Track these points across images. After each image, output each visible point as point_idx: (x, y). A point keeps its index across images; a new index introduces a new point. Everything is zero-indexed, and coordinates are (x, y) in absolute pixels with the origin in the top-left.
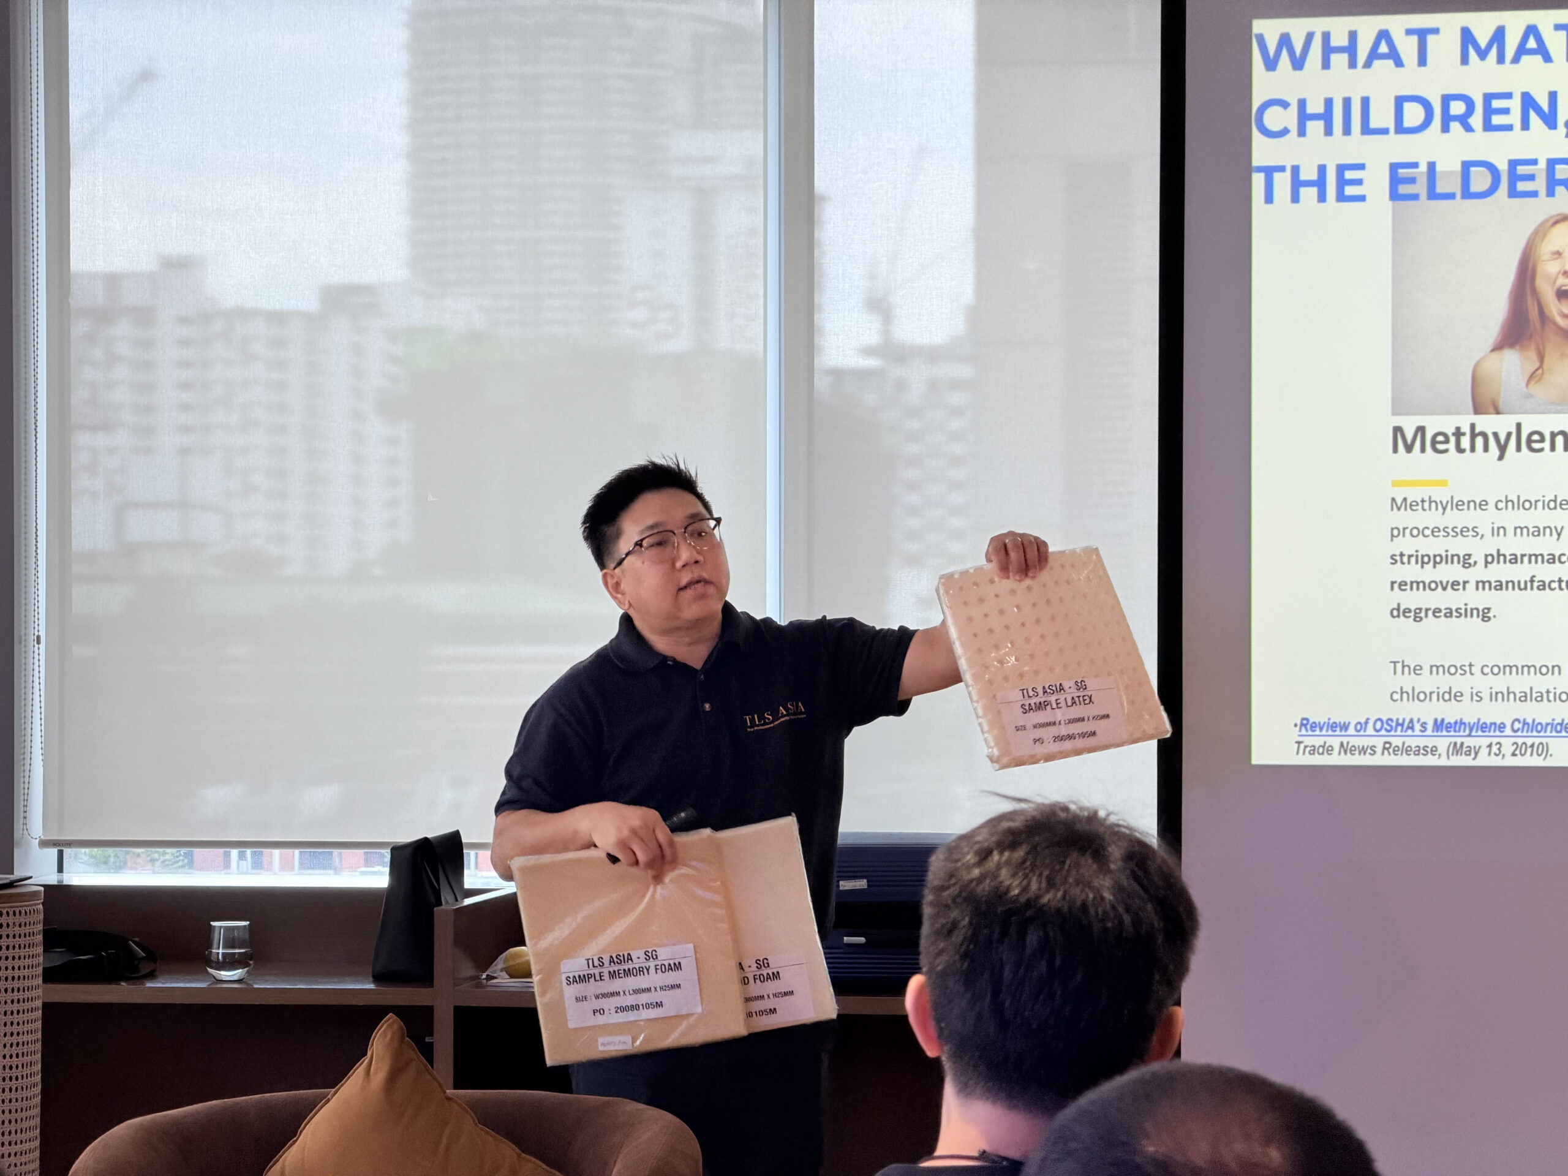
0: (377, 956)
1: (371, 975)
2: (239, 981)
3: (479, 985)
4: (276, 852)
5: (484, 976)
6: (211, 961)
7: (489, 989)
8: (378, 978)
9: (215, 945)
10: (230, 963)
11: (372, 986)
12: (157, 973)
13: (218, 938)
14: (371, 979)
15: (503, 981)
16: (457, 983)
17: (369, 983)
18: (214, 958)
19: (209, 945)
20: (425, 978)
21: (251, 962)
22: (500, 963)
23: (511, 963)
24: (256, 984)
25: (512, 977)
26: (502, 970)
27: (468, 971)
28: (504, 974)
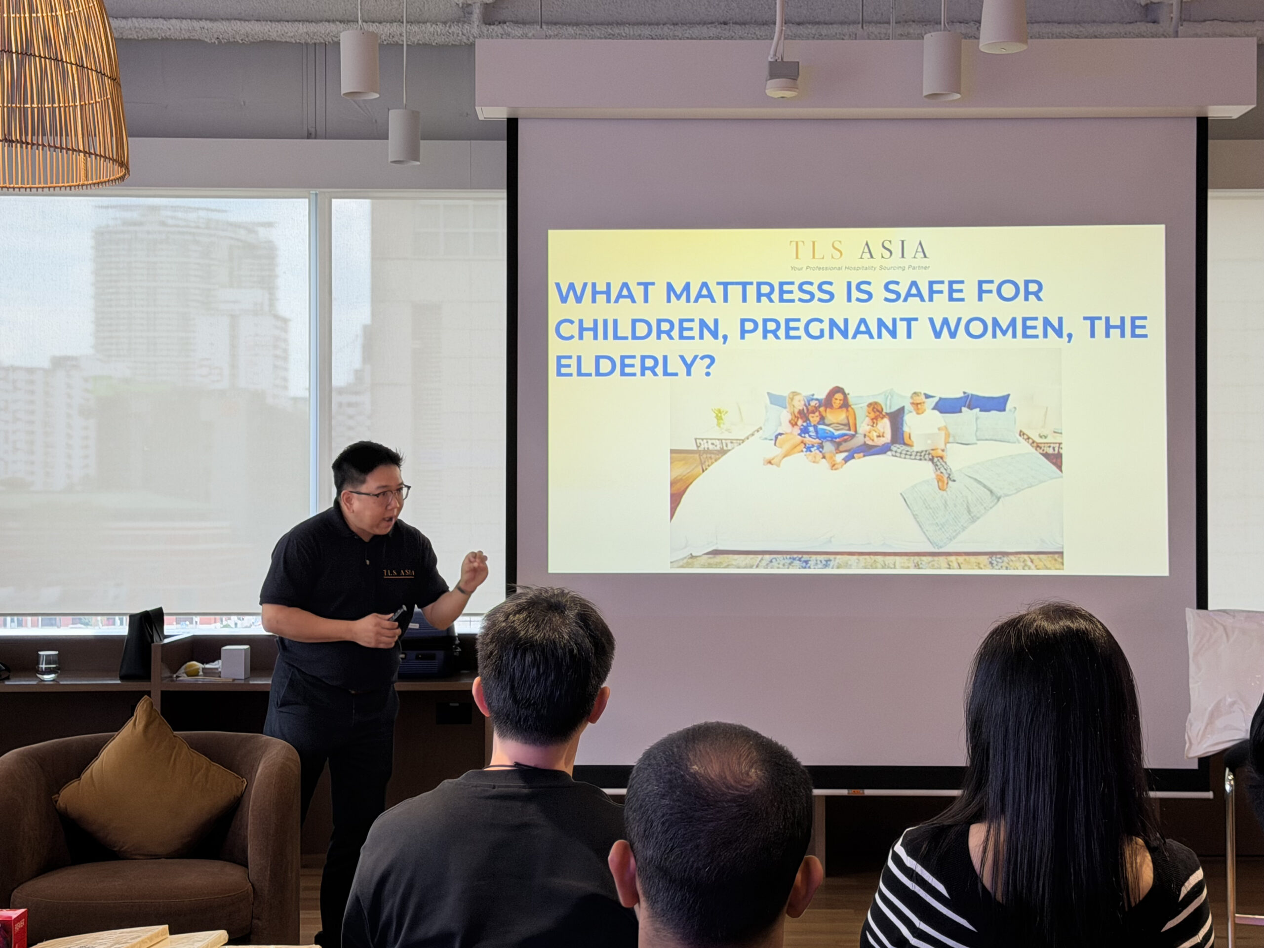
0: (122, 667)
1: (118, 676)
2: (53, 680)
3: (172, 681)
4: (29, 618)
5: (175, 676)
6: (39, 671)
7: (178, 682)
8: (122, 678)
9: (41, 663)
10: (48, 671)
11: (119, 682)
12: (10, 677)
13: (43, 660)
14: (119, 678)
15: (184, 678)
16: (162, 679)
17: (118, 680)
18: (40, 670)
19: (38, 663)
20: (146, 675)
21: (59, 672)
22: (182, 670)
23: (188, 670)
24: (62, 681)
25: (188, 676)
26: (183, 673)
27: (167, 674)
28: (185, 675)
